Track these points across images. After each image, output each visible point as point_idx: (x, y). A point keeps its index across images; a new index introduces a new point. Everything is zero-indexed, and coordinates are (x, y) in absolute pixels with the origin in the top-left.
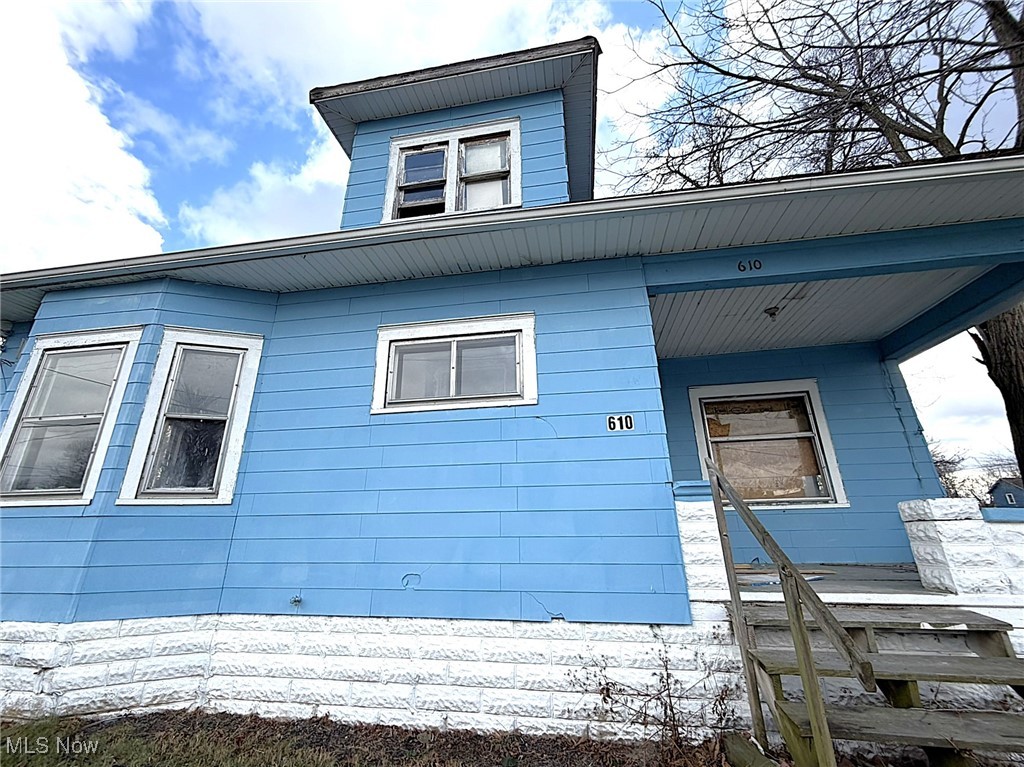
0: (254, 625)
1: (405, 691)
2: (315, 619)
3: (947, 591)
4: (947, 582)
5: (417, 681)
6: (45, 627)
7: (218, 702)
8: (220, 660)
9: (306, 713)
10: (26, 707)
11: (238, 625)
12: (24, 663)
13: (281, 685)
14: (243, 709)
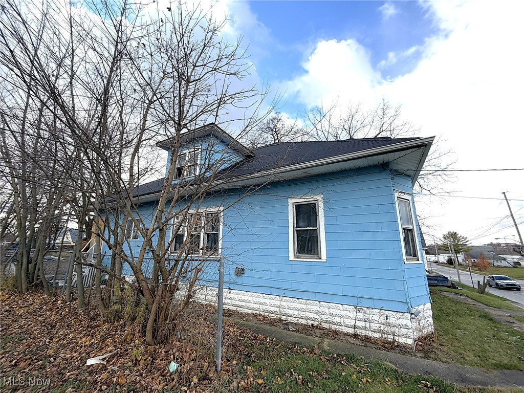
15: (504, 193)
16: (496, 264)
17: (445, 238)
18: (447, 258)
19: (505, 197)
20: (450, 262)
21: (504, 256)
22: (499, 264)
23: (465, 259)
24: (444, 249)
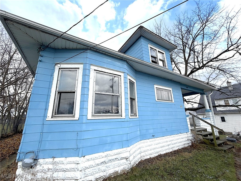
0: (146, 142)
1: (167, 147)
2: (155, 139)
3: (200, 126)
4: (200, 125)
5: (168, 145)
6: (125, 149)
7: (144, 157)
8: (142, 150)
9: (157, 155)
10: (127, 168)
11: (144, 142)
12: (122, 159)
13: (152, 151)
14: (148, 157)
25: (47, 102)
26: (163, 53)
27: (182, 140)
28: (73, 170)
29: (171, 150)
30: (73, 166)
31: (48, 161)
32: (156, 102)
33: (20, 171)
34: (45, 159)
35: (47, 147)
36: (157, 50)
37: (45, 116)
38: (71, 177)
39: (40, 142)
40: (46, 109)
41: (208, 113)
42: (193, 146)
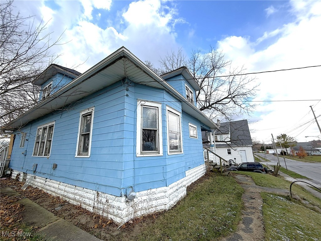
1: (195, 177)
2: (190, 170)
5: (195, 175)
9: (191, 183)
13: (189, 181)
15: (311, 106)
16: (313, 153)
17: (278, 138)
18: (281, 151)
19: (312, 109)
20: (283, 154)
21: (318, 148)
22: (315, 153)
23: (292, 151)
24: (278, 145)
25: (135, 139)
26: (192, 93)
27: (201, 170)
28: (163, 197)
29: (197, 179)
30: (163, 194)
31: (143, 193)
32: (190, 139)
33: (124, 205)
34: (140, 192)
35: (141, 181)
36: (190, 89)
37: (135, 153)
38: (162, 203)
39: (134, 177)
40: (135, 146)
41: (212, 147)
42: (207, 175)
